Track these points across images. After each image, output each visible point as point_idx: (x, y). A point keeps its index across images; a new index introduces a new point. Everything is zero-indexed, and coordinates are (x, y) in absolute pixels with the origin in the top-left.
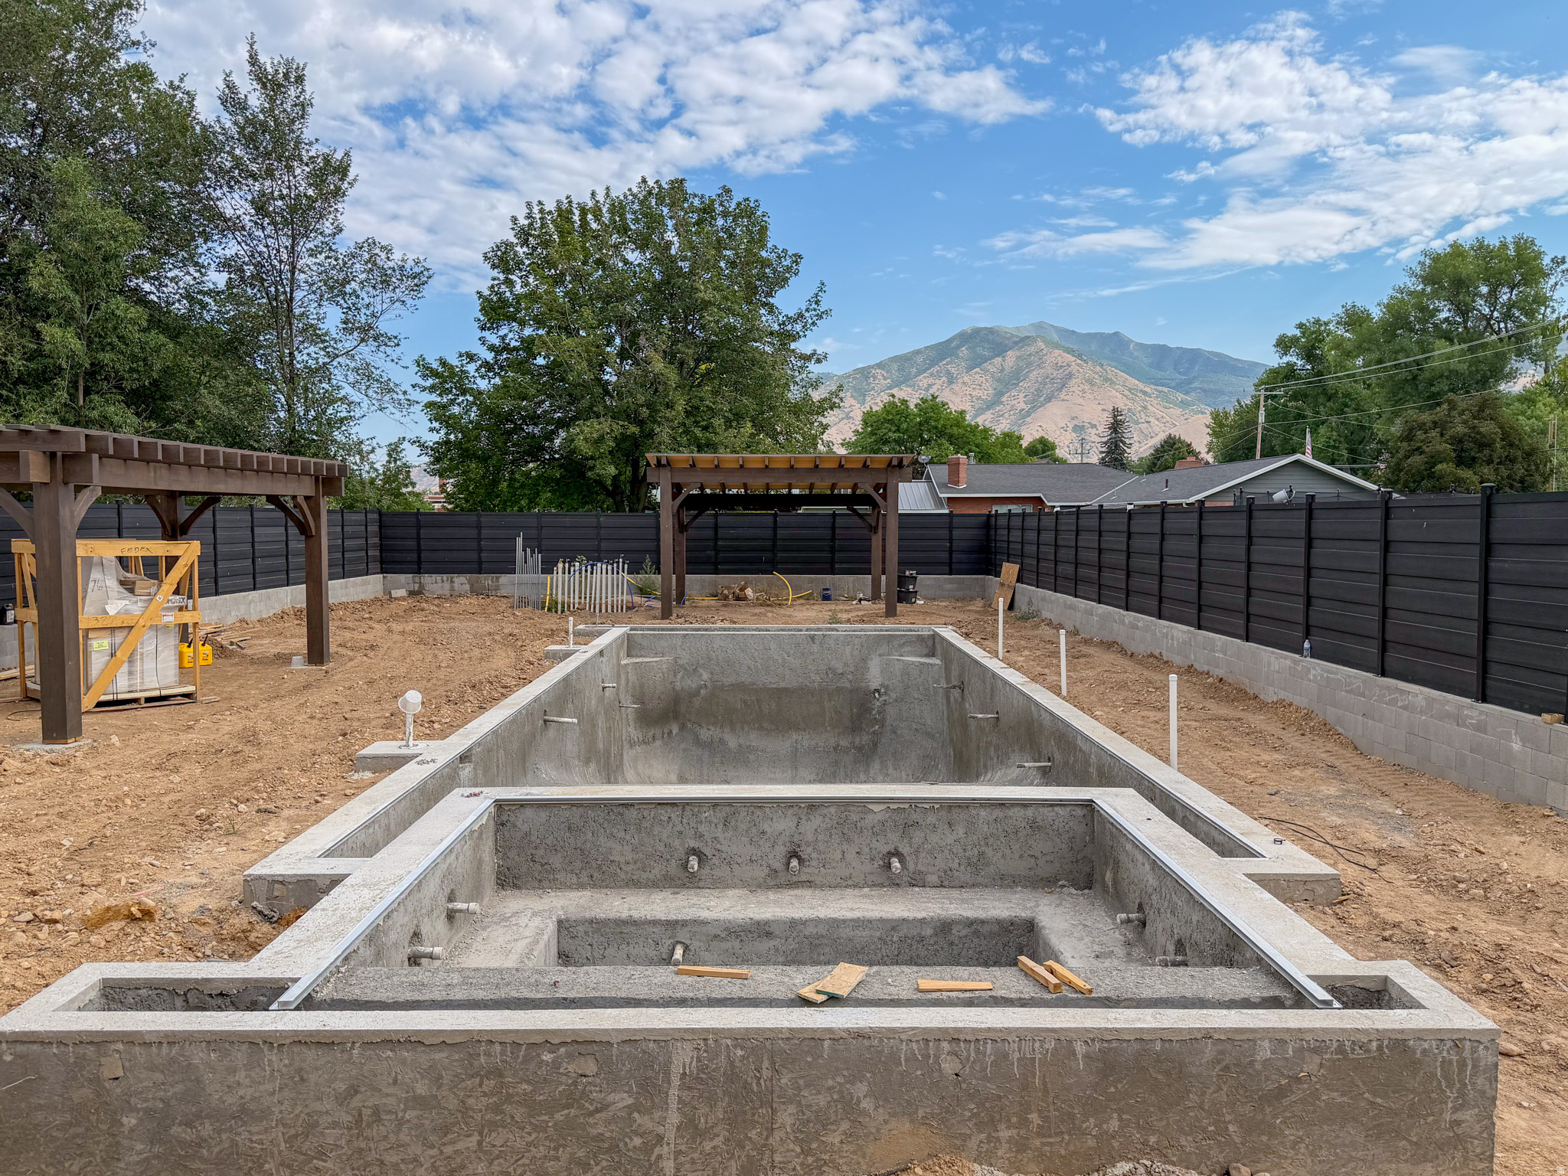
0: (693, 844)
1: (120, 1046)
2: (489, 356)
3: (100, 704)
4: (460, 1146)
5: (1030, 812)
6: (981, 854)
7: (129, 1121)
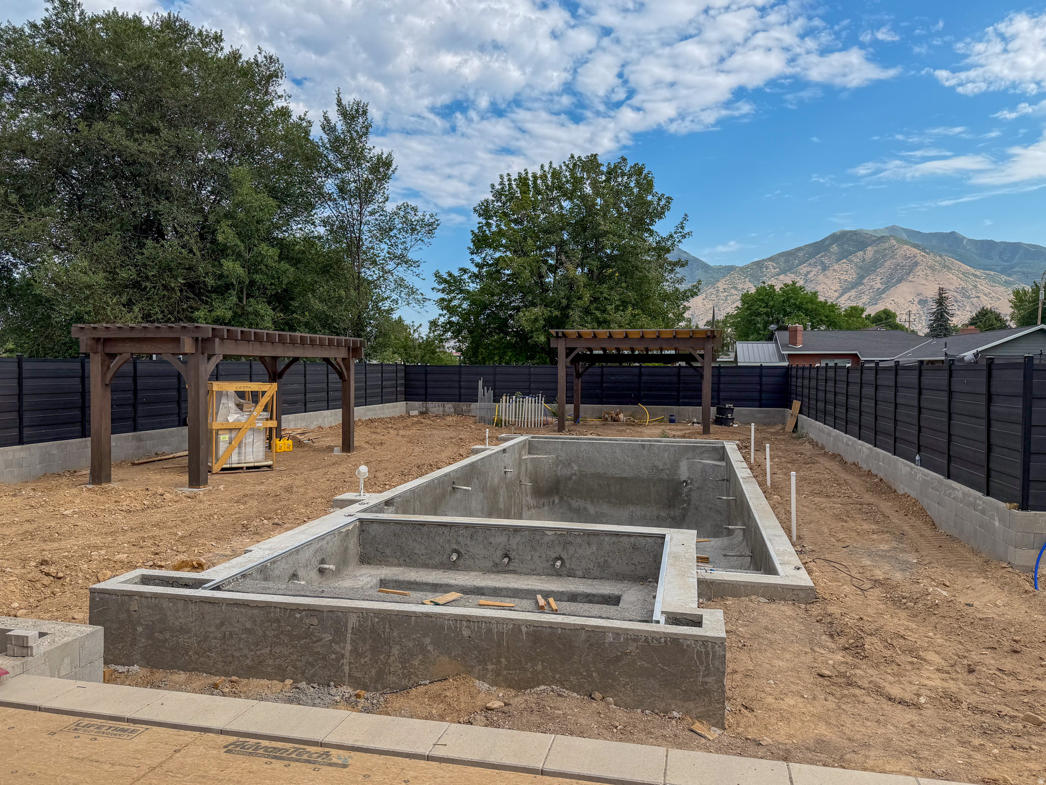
0: (455, 547)
1: (137, 598)
2: (476, 270)
3: (223, 469)
4: (263, 651)
5: (632, 540)
6: (606, 561)
7: (140, 629)
